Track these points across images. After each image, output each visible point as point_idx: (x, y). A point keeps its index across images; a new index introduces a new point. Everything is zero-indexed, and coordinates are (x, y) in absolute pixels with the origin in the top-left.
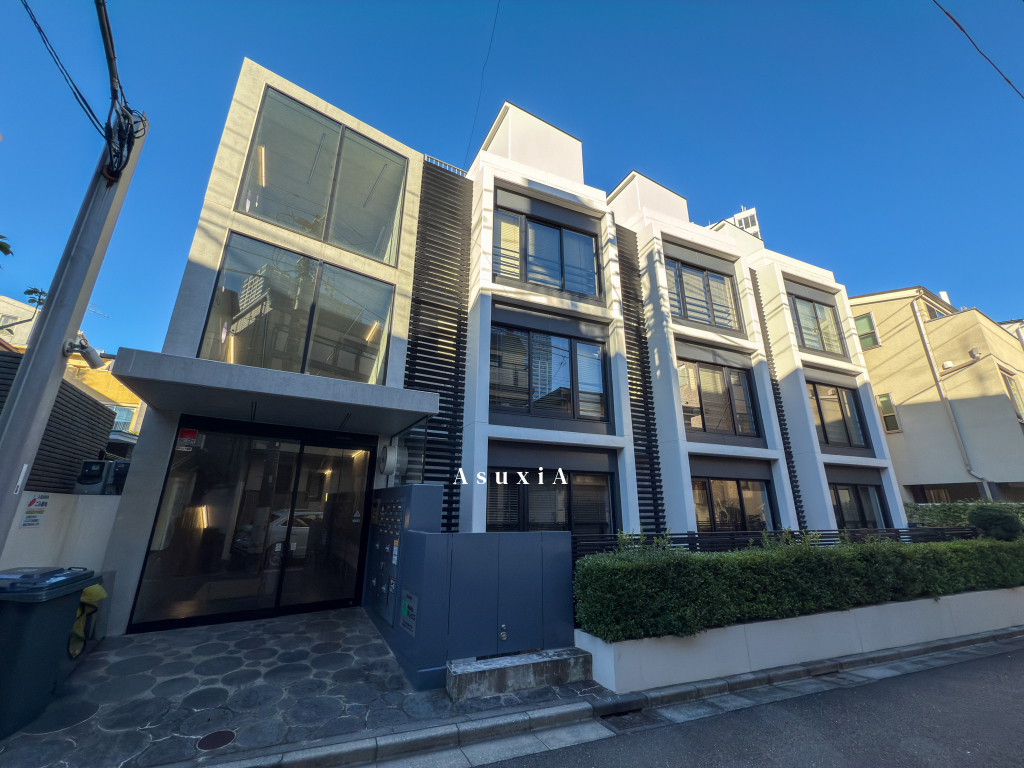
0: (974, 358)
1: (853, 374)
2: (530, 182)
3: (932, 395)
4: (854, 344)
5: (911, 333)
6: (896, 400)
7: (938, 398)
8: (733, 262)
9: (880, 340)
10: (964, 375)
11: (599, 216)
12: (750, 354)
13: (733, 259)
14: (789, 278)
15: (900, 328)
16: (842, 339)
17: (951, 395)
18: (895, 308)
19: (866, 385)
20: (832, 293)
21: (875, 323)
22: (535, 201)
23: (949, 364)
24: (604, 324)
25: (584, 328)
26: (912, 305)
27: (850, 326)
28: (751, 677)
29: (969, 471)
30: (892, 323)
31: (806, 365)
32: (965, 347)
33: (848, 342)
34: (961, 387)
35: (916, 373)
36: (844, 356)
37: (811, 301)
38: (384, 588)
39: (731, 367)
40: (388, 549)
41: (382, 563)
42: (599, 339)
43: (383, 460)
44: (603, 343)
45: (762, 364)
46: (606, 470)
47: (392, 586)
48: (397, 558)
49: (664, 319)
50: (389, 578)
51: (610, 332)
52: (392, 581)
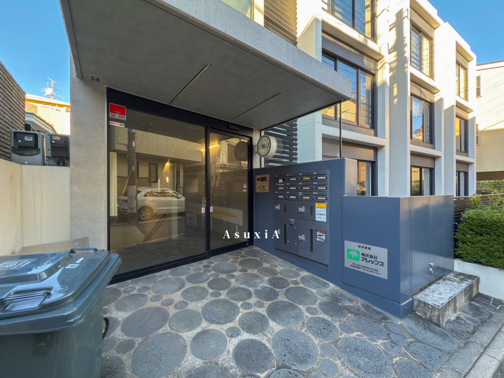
1: (468, 111)
4: (472, 93)
6: (481, 128)
8: (435, 28)
9: (481, 93)
12: (436, 93)
15: (496, 86)
16: (466, 90)
19: (472, 119)
20: (469, 59)
21: (481, 83)
24: (376, 58)
25: (366, 61)
31: (458, 104)
36: (466, 98)
37: (459, 64)
38: (302, 237)
39: (426, 101)
40: (302, 209)
41: (292, 220)
42: (373, 72)
43: (263, 146)
44: (374, 75)
45: (441, 100)
46: (372, 160)
47: (321, 237)
48: (325, 217)
49: (406, 62)
50: (312, 230)
51: (379, 66)
52: (318, 233)
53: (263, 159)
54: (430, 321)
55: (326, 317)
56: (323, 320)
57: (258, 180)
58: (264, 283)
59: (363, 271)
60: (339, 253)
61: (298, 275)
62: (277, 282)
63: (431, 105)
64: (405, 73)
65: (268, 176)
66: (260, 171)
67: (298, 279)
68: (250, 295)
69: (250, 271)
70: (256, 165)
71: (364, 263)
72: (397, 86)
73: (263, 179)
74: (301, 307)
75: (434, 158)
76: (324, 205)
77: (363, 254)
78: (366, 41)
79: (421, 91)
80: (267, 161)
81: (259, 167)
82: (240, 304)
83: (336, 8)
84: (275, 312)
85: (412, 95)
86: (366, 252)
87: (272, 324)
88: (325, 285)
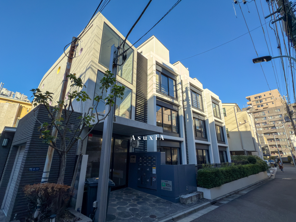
0: (246, 122)
1: (222, 123)
2: (163, 63)
3: (236, 130)
4: (222, 115)
5: (233, 114)
6: (229, 130)
7: (238, 131)
8: (202, 92)
9: (227, 115)
10: (243, 126)
11: (176, 75)
12: (205, 117)
13: (202, 91)
14: (212, 98)
15: (231, 113)
16: (220, 114)
17: (240, 130)
18: (230, 108)
19: (224, 126)
20: (219, 102)
21: (226, 111)
22: (163, 68)
23: (240, 123)
24: (178, 106)
25: (174, 107)
26: (234, 107)
27: (222, 111)
28: (228, 195)
29: (243, 148)
30: (230, 111)
31: (216, 121)
32: (244, 119)
33: (221, 115)
34: (242, 129)
35: (234, 124)
36: (220, 118)
37: (215, 103)
38: (148, 180)
39: (201, 120)
40: (148, 170)
41: (144, 174)
42: (177, 111)
43: (134, 144)
44: (178, 112)
45: (208, 120)
46: (179, 147)
47: (154, 179)
48: (155, 172)
49: (190, 106)
50: (151, 178)
51: (179, 109)
52: (153, 178)
53: (133, 148)
54: (183, 203)
55: (154, 204)
56: (153, 204)
57: (132, 157)
58: (135, 197)
59: (166, 190)
60: (159, 185)
61: (146, 195)
62: (139, 197)
63: (204, 122)
64: (190, 110)
65: (135, 156)
66: (132, 153)
67: (146, 196)
68: (131, 200)
69: (129, 195)
70: (131, 151)
71: (166, 187)
72: (188, 115)
73: (134, 157)
74: (147, 202)
75: (208, 145)
76: (155, 168)
77: (166, 184)
78: (173, 101)
79: (199, 116)
80: (135, 149)
81: (131, 152)
82: (128, 202)
83: (162, 88)
84: (139, 203)
85: (194, 118)
86: (167, 183)
87: (138, 205)
88: (155, 197)
